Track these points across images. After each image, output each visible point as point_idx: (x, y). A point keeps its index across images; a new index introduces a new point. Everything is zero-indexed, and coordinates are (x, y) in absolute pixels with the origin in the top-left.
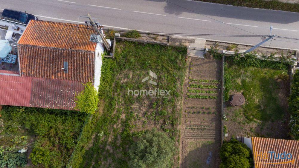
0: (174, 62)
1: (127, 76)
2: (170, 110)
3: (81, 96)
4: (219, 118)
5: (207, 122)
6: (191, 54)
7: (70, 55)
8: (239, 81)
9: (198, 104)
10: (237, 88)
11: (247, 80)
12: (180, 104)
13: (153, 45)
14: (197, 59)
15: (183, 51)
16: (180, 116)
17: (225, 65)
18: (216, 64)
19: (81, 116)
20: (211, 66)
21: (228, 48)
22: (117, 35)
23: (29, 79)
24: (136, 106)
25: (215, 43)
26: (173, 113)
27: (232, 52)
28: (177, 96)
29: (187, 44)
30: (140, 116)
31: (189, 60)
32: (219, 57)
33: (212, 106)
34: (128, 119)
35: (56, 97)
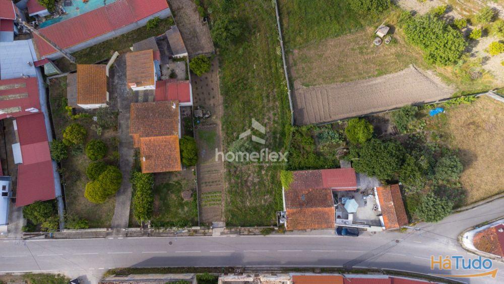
0: (233, 215)
1: (265, 201)
2: (233, 181)
3: (291, 181)
4: (199, 180)
5: (206, 177)
6: (222, 224)
7: (301, 205)
8: (186, 209)
9: (214, 188)
10: (187, 204)
11: (180, 211)
12: (226, 186)
13: (250, 226)
14: (216, 220)
15: (228, 225)
16: (225, 178)
17: (198, 219)
18: (204, 219)
19: (290, 168)
20: (207, 216)
21: (196, 231)
22: (276, 228)
23: (325, 187)
24: (256, 180)
25: (205, 234)
26: (230, 180)
27: (194, 228)
28: (229, 191)
29: (226, 231)
30: (252, 174)
31: (223, 218)
32: (202, 224)
33: (204, 188)
34: (260, 171)
35: (307, 177)
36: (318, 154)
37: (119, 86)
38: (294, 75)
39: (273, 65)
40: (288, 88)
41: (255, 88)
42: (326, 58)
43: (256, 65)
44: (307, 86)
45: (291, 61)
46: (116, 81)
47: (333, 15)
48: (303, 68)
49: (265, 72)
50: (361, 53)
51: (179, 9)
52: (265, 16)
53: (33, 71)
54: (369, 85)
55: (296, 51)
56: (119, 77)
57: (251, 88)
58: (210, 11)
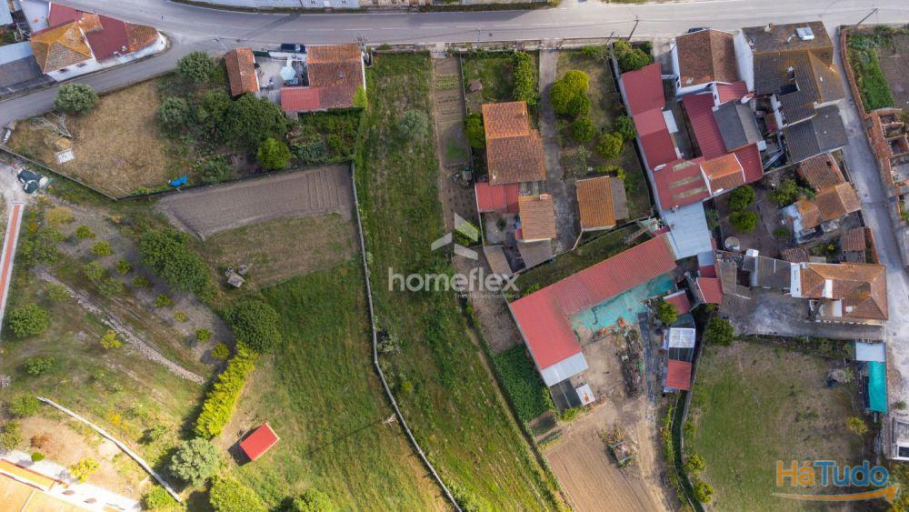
0: (422, 64)
1: (386, 81)
2: (424, 102)
3: (356, 96)
4: (463, 103)
5: (454, 106)
6: (435, 56)
7: (344, 66)
8: (476, 72)
9: (445, 95)
10: (475, 78)
11: (483, 70)
12: (431, 96)
13: (403, 53)
14: (441, 60)
15: (427, 54)
16: (433, 105)
17: (463, 60)
18: (455, 62)
19: (357, 112)
20: (452, 63)
21: (463, 47)
22: (373, 49)
23: (317, 89)
24: (397, 103)
25: (453, 45)
26: (427, 103)
27: (465, 50)
28: (428, 90)
29: (430, 49)
30: (402, 110)
31: (433, 62)
32: (457, 55)
33: (456, 93)
34: (392, 114)
35: (337, 100)
36: (324, 131)
37: (567, 211)
38: (350, 228)
39: (377, 244)
40: (359, 210)
41: (399, 213)
42: (310, 248)
43: (398, 241)
44: (334, 214)
45: (354, 245)
46: (570, 217)
47: (299, 305)
48: (339, 236)
49: (388, 232)
50: (264, 255)
51: (499, 314)
52: (388, 307)
53: (669, 218)
54: (257, 214)
55: (348, 258)
56: (568, 222)
57: (404, 212)
58: (459, 309)
